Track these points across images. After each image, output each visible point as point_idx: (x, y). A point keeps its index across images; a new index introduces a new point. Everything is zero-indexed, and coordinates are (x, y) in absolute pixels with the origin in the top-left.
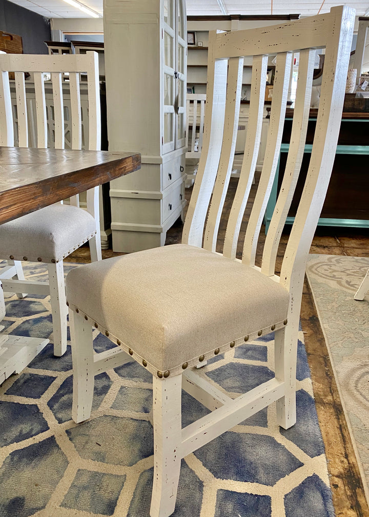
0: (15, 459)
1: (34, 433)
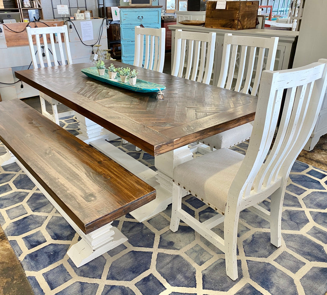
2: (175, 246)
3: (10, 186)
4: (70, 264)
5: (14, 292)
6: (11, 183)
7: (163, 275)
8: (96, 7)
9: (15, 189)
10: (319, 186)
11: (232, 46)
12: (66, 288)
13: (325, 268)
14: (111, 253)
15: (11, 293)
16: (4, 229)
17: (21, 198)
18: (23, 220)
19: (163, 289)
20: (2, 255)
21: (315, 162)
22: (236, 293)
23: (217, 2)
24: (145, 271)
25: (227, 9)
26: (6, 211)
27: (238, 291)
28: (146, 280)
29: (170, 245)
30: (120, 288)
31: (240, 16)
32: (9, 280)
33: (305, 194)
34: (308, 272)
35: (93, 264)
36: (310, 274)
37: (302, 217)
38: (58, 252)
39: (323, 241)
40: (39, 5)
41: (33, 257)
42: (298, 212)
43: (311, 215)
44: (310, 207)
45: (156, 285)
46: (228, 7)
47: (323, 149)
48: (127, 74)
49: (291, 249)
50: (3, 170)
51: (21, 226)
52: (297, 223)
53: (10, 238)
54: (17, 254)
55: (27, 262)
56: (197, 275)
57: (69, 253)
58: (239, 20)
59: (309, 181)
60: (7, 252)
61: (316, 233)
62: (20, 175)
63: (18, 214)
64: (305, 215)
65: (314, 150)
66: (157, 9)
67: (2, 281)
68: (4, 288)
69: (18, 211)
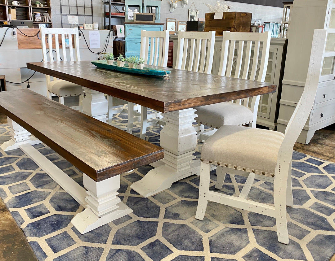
0: (183, 202)
1: (193, 197)
2: (180, 217)
3: (12, 167)
4: (74, 231)
5: (15, 255)
6: (14, 165)
7: (169, 240)
8: (102, 25)
9: (17, 170)
10: (317, 171)
11: (230, 41)
12: (70, 252)
13: (330, 235)
14: (116, 222)
15: (12, 256)
16: (5, 203)
17: (24, 177)
18: (26, 195)
19: (170, 252)
20: (3, 224)
21: (312, 153)
22: (243, 256)
23: (214, 13)
24: (151, 237)
25: (224, 19)
26: (9, 187)
27: (245, 254)
28: (152, 245)
29: (176, 216)
30: (125, 252)
31: (236, 25)
32: (10, 245)
33: (304, 177)
34: (314, 239)
35: (98, 231)
36: (315, 240)
37: (304, 195)
38: (62, 221)
39: (325, 214)
40: (49, 20)
41: (35, 225)
42: (299, 191)
43: (312, 193)
44: (310, 187)
45: (163, 249)
46: (224, 17)
47: (319, 143)
48: (135, 62)
49: (295, 220)
50: (7, 154)
51: (23, 200)
52: (300, 200)
53: (11, 210)
54: (18, 223)
55: (29, 230)
56: (203, 241)
57: (74, 222)
58: (235, 28)
59: (308, 167)
60: (9, 222)
61: (318, 208)
62: (24, 158)
63: (20, 190)
64: (307, 193)
65: (310, 144)
66: (159, 26)
67: (3, 246)
68: (4, 252)
69: (20, 188)
